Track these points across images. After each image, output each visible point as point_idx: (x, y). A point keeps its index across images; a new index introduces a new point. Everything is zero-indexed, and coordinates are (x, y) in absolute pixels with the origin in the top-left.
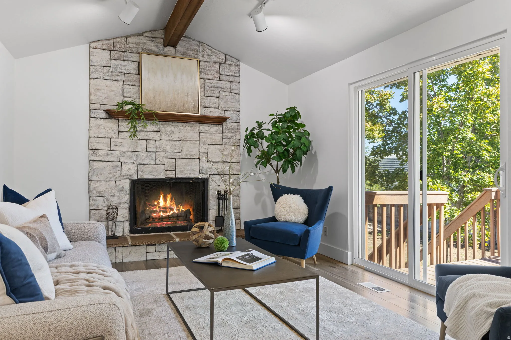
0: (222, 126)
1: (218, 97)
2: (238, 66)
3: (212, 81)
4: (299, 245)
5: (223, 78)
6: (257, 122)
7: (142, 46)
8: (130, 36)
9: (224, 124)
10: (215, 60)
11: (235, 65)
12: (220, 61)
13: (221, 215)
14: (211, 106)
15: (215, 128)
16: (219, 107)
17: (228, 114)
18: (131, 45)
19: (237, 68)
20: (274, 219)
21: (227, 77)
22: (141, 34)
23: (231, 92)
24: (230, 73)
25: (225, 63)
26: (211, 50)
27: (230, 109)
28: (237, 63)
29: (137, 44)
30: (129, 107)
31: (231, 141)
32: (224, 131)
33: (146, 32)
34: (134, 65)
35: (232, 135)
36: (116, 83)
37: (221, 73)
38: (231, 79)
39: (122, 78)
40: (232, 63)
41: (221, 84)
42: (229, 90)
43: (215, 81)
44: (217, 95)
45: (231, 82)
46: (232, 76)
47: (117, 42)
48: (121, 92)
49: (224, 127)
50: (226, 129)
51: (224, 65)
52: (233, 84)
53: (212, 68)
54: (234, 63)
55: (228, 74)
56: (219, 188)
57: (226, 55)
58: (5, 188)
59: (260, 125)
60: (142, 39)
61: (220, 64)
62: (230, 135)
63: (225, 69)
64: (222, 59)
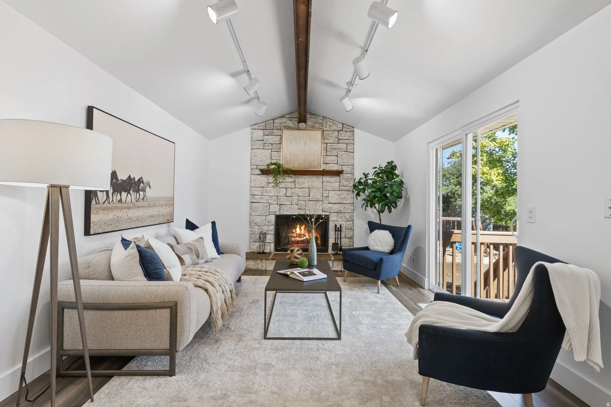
0: (339, 177)
1: (337, 156)
2: (353, 131)
3: (332, 144)
4: (376, 269)
5: (341, 141)
6: (364, 174)
7: (284, 124)
8: (276, 119)
9: (341, 175)
10: (335, 129)
11: (350, 131)
12: (339, 129)
13: (337, 243)
14: (331, 162)
15: (334, 179)
16: (337, 163)
17: (344, 168)
18: (277, 125)
19: (352, 133)
20: (367, 248)
21: (344, 141)
22: (283, 117)
23: (347, 151)
24: (346, 138)
25: (342, 130)
26: (332, 122)
27: (346, 164)
28: (352, 129)
29: (280, 123)
30: (273, 166)
31: (347, 188)
32: (341, 181)
33: (286, 114)
34: (278, 138)
35: (347, 183)
36: (266, 151)
37: (339, 138)
38: (347, 142)
39: (270, 147)
40: (348, 130)
41: (339, 146)
42: (346, 150)
43: (335, 144)
44: (336, 154)
45: (347, 144)
46: (348, 139)
47: (268, 124)
48: (270, 157)
49: (341, 178)
50: (342, 179)
51: (341, 132)
52: (348, 145)
53: (333, 135)
54: (349, 130)
55: (345, 138)
56: (336, 223)
57: (343, 124)
58: (187, 220)
59: (366, 176)
60: (284, 120)
61: (339, 131)
62: (345, 183)
63: (342, 135)
64: (341, 128)
